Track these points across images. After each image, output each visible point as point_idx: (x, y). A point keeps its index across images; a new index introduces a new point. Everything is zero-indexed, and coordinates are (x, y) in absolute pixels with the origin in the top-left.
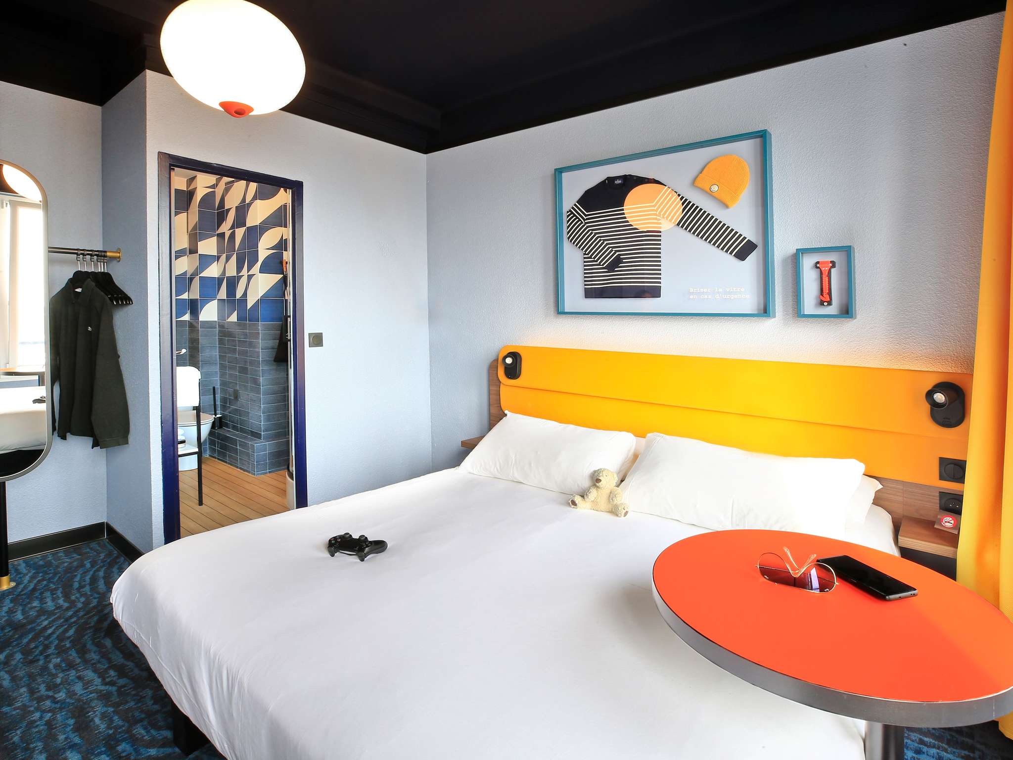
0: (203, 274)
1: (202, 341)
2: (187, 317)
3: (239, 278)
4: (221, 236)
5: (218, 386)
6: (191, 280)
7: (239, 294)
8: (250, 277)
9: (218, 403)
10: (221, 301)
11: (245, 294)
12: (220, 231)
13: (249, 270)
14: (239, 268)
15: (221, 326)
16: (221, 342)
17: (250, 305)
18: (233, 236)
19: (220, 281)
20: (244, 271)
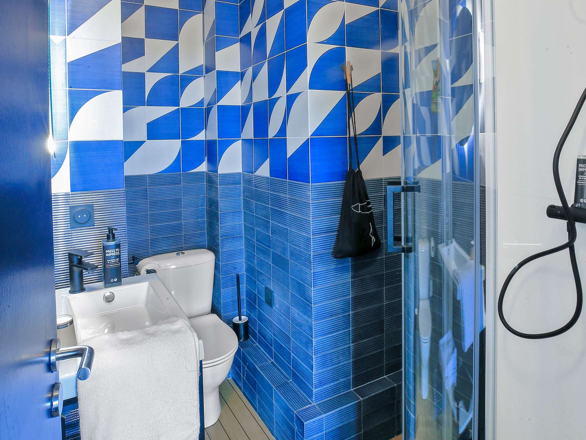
0: (222, 102)
1: (223, 205)
2: (203, 167)
3: (272, 102)
4: (246, 40)
5: (243, 272)
6: (208, 111)
7: (273, 131)
8: (291, 99)
9: (244, 297)
10: (246, 141)
11: (283, 131)
12: (244, 33)
13: (289, 85)
14: (273, 86)
15: (248, 181)
16: (247, 203)
17: (291, 149)
18: (262, 33)
19: (244, 110)
20: (282, 91)
